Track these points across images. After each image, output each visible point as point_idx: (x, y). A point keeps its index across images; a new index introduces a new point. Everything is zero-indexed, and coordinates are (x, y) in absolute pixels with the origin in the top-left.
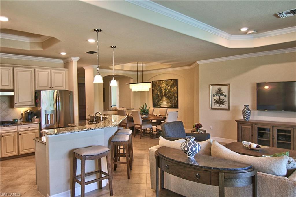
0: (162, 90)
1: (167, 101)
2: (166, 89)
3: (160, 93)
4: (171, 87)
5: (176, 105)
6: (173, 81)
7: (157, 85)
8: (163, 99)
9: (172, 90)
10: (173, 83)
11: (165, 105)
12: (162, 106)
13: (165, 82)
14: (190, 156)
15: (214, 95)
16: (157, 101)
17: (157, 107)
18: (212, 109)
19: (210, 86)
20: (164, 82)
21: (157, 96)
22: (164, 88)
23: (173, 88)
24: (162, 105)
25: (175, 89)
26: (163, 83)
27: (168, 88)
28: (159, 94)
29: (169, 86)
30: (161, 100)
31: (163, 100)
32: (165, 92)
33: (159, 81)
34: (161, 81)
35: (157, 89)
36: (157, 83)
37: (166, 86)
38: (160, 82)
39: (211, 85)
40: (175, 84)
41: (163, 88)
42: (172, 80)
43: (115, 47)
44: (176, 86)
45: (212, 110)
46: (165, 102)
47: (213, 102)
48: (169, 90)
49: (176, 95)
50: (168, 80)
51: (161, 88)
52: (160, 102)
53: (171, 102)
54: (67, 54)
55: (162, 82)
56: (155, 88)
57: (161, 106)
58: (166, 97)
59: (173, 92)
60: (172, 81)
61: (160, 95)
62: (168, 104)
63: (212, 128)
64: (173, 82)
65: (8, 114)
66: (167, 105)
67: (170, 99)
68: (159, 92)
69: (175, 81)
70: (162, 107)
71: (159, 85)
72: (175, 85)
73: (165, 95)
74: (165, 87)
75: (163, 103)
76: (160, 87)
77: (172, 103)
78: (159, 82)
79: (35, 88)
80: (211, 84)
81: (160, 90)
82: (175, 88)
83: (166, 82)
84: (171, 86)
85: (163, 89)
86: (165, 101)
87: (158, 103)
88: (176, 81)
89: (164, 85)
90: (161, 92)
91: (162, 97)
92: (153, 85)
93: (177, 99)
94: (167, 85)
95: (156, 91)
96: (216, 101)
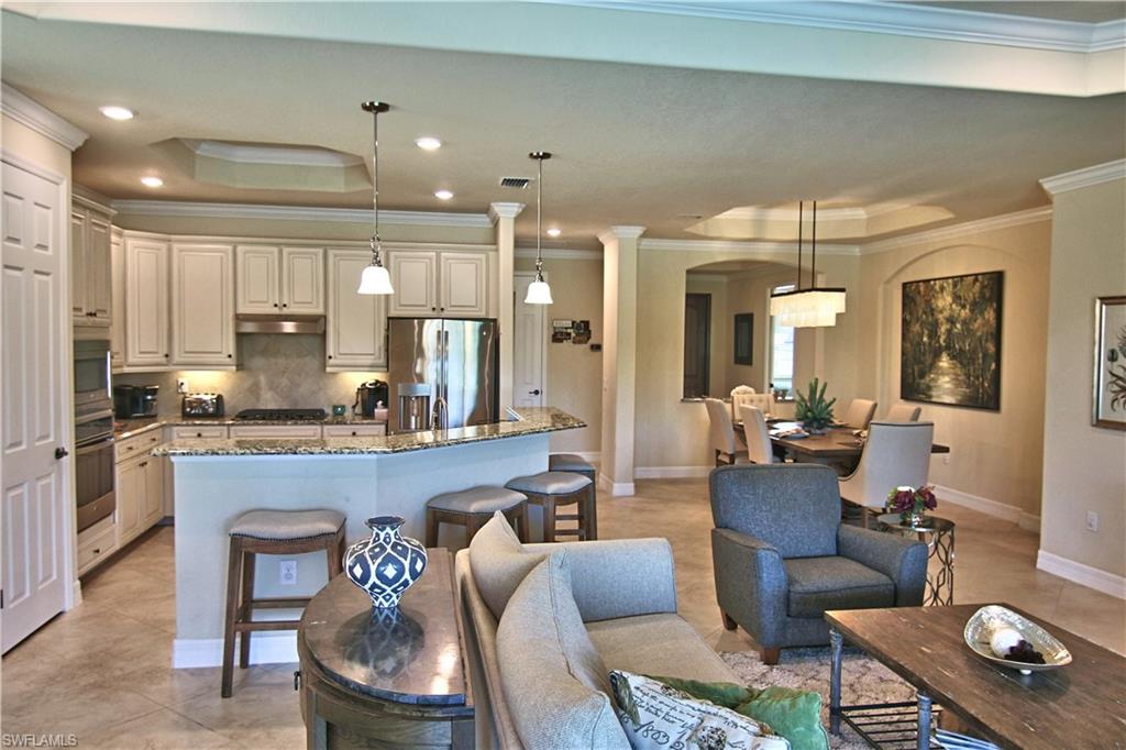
0: (936, 325)
1: (955, 374)
2: (951, 321)
3: (930, 337)
4: (972, 311)
5: (989, 395)
6: (982, 283)
7: (918, 299)
8: (941, 364)
9: (976, 325)
10: (982, 293)
11: (944, 394)
12: (936, 395)
13: (949, 286)
14: (381, 599)
15: (1113, 352)
16: (916, 374)
17: (916, 397)
18: (1101, 424)
19: (1098, 302)
20: (948, 284)
21: (917, 349)
22: (947, 314)
23: (982, 313)
24: (934, 393)
25: (989, 320)
26: (942, 288)
27: (959, 314)
28: (925, 339)
29: (964, 307)
30: (933, 366)
31: (941, 368)
32: (949, 332)
33: (929, 281)
34: (935, 280)
35: (918, 320)
36: (919, 292)
37: (954, 306)
38: (933, 287)
39: (1101, 299)
40: (987, 295)
41: (941, 312)
42: (980, 277)
43: (546, 156)
44: (995, 305)
45: (1098, 430)
46: (947, 379)
47: (1106, 389)
48: (964, 323)
49: (991, 348)
50: (962, 277)
51: (933, 315)
52: (927, 379)
53: (969, 378)
54: (454, 196)
55: (937, 287)
56: (911, 314)
57: (930, 397)
58: (952, 357)
59: (979, 334)
60: (976, 280)
61: (930, 344)
62: (957, 386)
63: (1095, 523)
64: (983, 287)
65: (320, 389)
66: (952, 393)
67: (965, 367)
68: (926, 332)
69: (991, 279)
70: (934, 400)
71: (928, 302)
72: (990, 300)
73: (948, 348)
74: (951, 308)
75: (940, 382)
76: (932, 310)
77: (974, 382)
78: (926, 287)
79: (387, 309)
80: (1103, 295)
81: (931, 324)
82: (990, 315)
83: (955, 285)
84: (974, 305)
85: (940, 316)
86: (948, 374)
87: (923, 381)
88: (997, 279)
89: (944, 302)
90: (934, 334)
91: (937, 355)
92: (907, 301)
93: (993, 366)
94: (956, 298)
95: (916, 328)
96: (1120, 383)
